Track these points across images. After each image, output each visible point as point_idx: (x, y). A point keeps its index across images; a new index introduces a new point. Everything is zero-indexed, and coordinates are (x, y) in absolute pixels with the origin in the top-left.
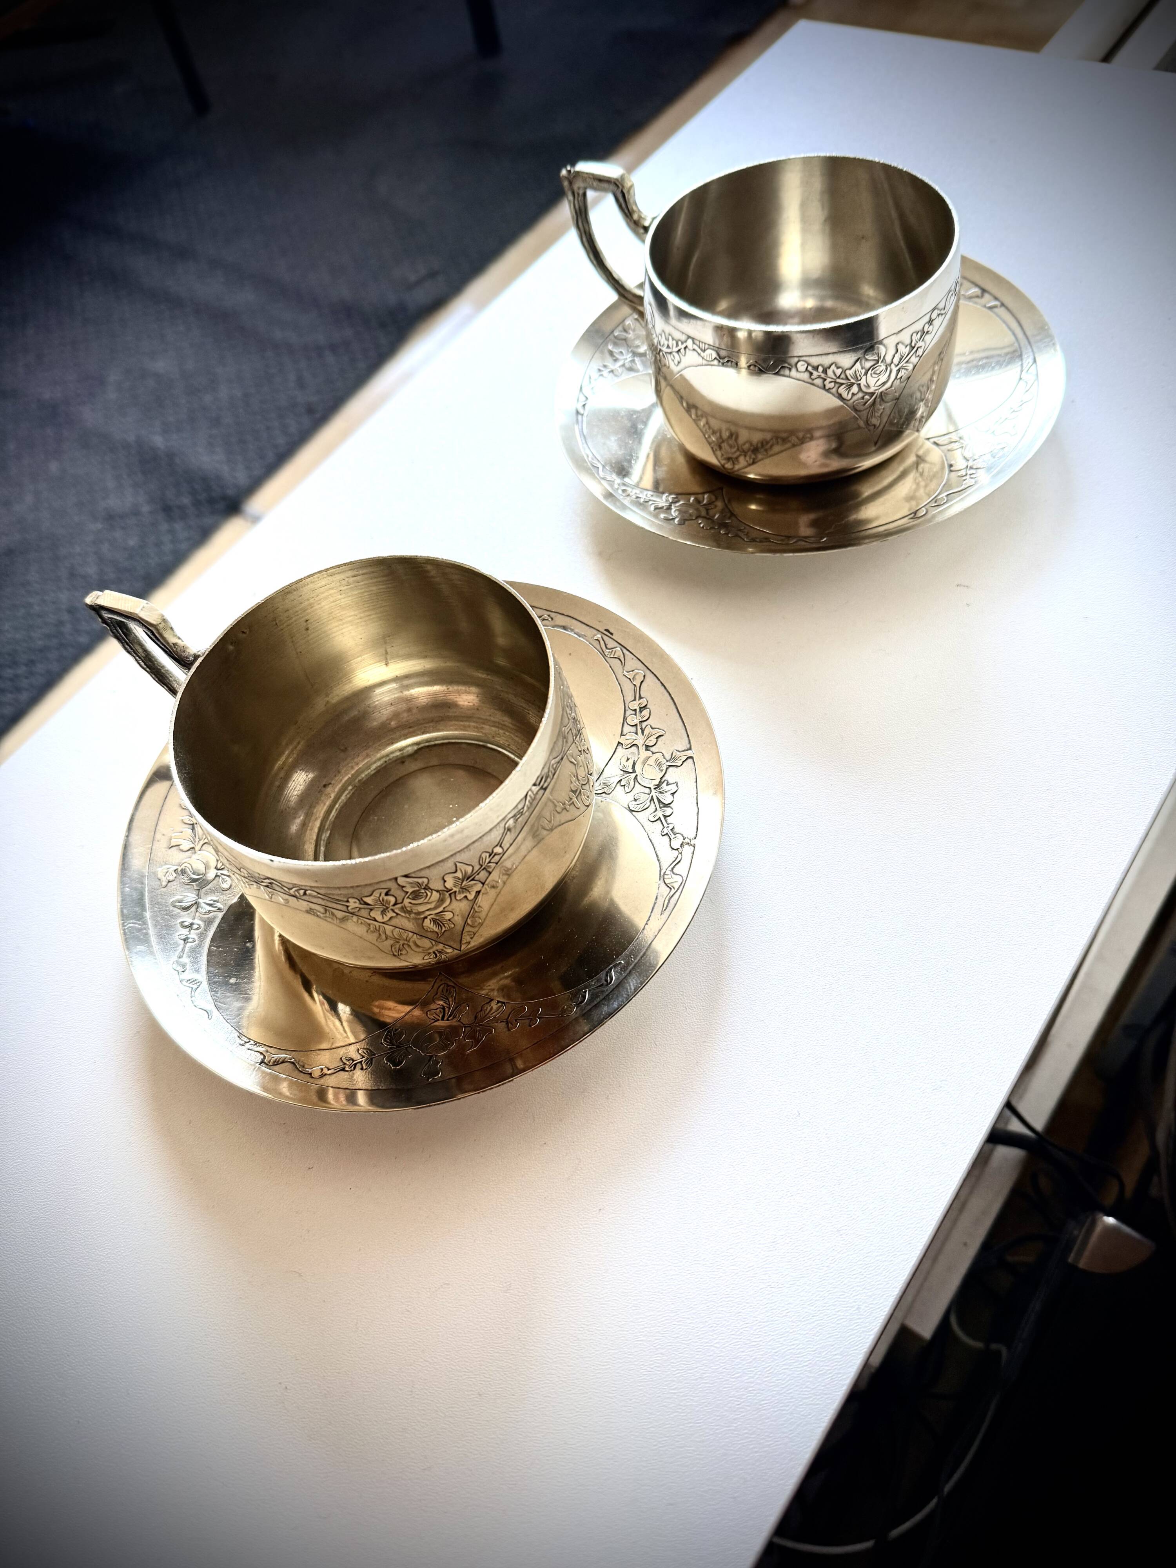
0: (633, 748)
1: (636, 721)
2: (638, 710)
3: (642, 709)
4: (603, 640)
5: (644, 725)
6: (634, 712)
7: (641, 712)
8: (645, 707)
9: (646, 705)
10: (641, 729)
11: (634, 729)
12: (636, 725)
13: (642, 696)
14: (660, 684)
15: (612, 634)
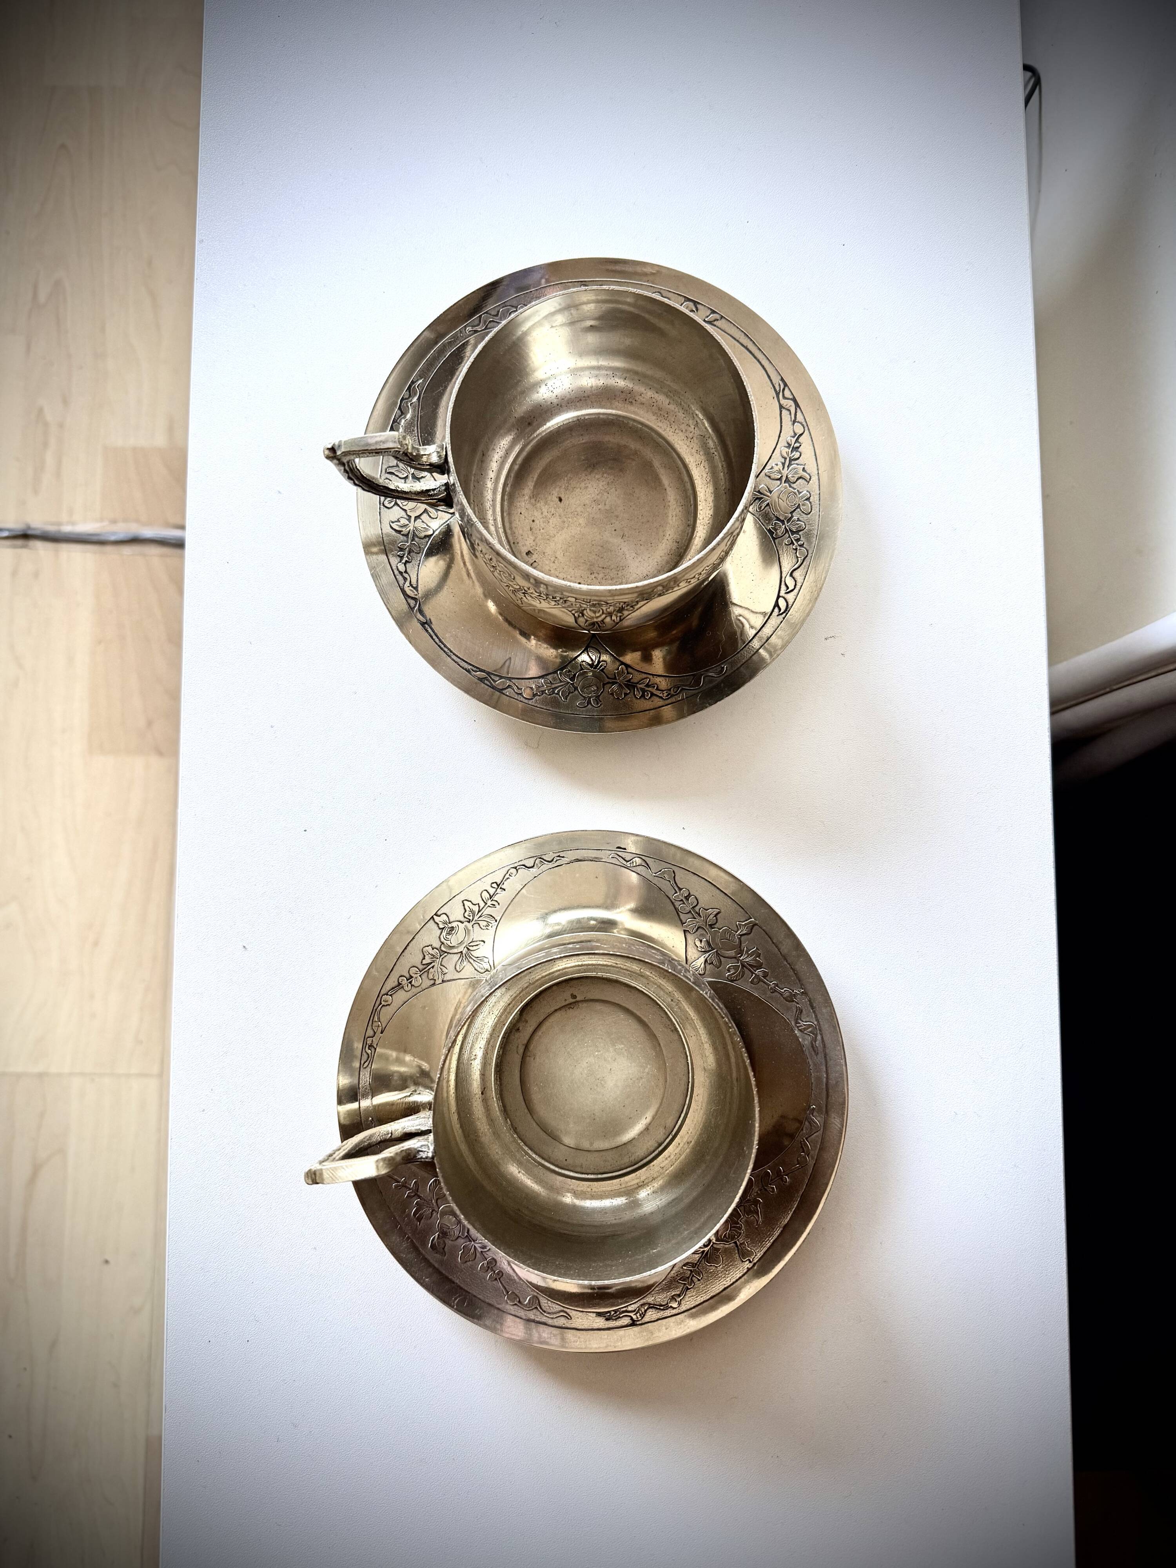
0: (699, 930)
1: (688, 909)
2: (684, 900)
3: (687, 898)
4: (620, 856)
5: (697, 909)
6: (681, 902)
7: (688, 900)
8: (689, 896)
9: (689, 893)
10: (697, 913)
11: (690, 915)
12: (690, 912)
13: (681, 887)
14: (692, 874)
15: (625, 849)
